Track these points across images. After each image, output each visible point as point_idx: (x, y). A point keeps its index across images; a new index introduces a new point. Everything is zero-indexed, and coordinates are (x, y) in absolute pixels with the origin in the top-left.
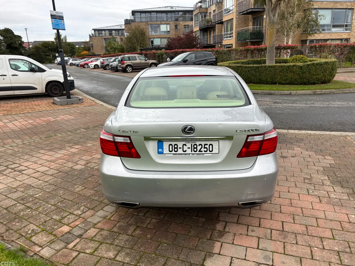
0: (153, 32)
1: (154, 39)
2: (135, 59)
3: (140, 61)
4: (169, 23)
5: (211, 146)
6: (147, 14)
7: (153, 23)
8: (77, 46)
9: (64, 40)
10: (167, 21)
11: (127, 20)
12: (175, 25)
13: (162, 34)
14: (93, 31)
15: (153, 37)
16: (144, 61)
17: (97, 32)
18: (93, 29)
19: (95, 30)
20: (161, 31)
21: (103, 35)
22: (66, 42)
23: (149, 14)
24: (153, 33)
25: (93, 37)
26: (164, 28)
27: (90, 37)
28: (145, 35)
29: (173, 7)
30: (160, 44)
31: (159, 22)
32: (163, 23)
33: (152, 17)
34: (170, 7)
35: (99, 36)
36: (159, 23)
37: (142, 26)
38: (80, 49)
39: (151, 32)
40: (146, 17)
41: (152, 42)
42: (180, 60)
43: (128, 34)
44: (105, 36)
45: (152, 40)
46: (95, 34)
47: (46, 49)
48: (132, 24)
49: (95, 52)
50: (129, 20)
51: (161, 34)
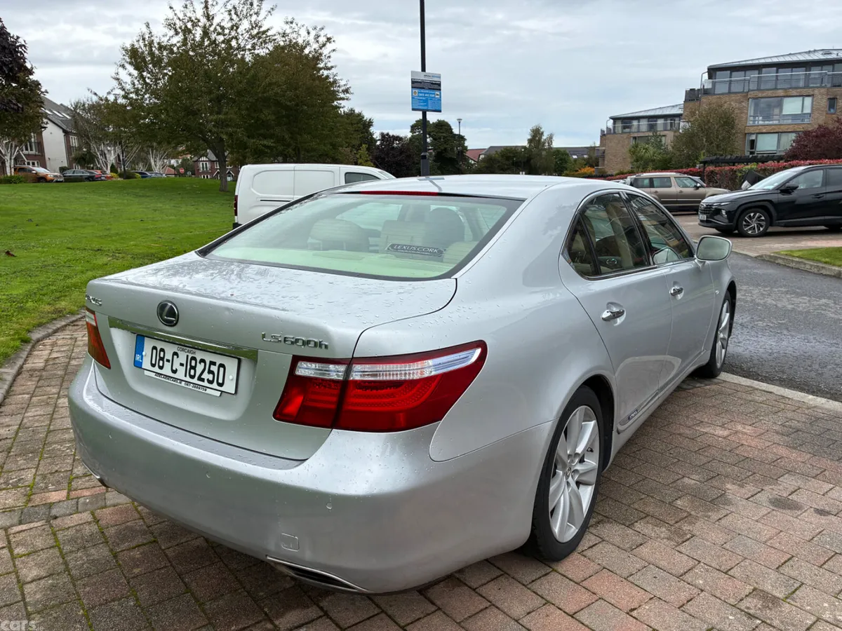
0: (761, 118)
1: (759, 136)
2: (668, 184)
3: (679, 189)
4: (812, 93)
5: (222, 369)
6: (748, 73)
7: (764, 95)
8: (575, 157)
9: (547, 144)
10: (806, 86)
11: (692, 90)
12: (829, 97)
13: (785, 122)
14: (612, 121)
15: (757, 131)
16: (690, 190)
17: (619, 125)
18: (611, 118)
19: (615, 119)
20: (784, 113)
21: (634, 129)
22: (550, 148)
23: (757, 72)
24: (758, 121)
25: (609, 136)
26: (792, 106)
27: (603, 135)
28: (733, 128)
29: (832, 52)
30: (775, 148)
31: (780, 91)
32: (794, 92)
33: (763, 79)
34: (821, 52)
35: (623, 133)
36: (781, 93)
37: (731, 104)
38: (577, 162)
39: (754, 117)
40: (745, 80)
41: (753, 143)
42: (771, 187)
43: (688, 125)
44: (638, 132)
45: (753, 137)
46: (614, 127)
47: (507, 162)
48: (704, 100)
49: (606, 170)
50: (698, 90)
51: (781, 122)
